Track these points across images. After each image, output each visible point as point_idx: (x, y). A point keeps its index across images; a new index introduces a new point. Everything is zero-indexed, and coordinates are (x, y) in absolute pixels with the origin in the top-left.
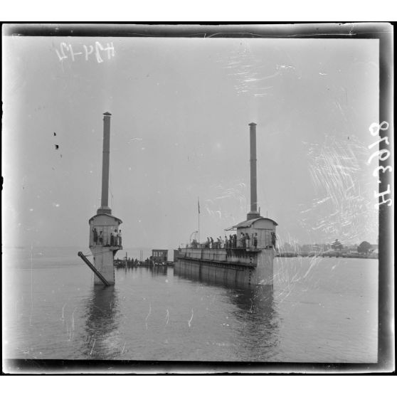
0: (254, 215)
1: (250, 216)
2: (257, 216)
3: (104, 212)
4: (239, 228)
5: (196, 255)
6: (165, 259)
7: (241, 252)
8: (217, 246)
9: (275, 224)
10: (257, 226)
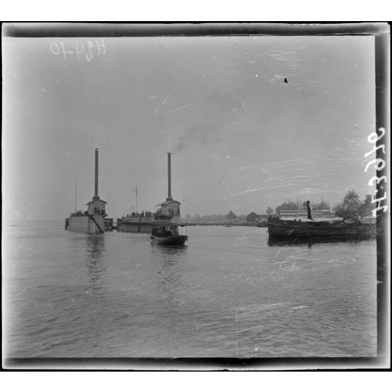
0: (169, 199)
1: (168, 200)
2: (171, 199)
3: (96, 198)
4: (163, 205)
5: (136, 220)
6: (111, 224)
7: (163, 217)
8: (149, 214)
9: (179, 204)
10: (171, 205)
